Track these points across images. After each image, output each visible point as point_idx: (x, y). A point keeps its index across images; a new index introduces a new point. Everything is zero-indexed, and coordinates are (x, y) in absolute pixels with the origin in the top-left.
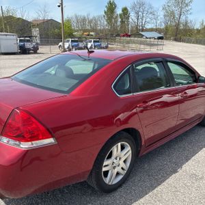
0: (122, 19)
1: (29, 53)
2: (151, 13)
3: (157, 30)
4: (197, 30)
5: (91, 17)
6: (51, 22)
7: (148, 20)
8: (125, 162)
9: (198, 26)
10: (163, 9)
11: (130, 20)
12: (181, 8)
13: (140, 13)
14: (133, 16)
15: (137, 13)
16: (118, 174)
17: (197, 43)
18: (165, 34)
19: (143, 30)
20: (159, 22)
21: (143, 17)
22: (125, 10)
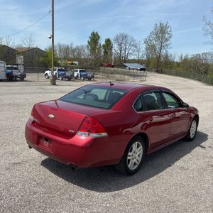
0: (105, 50)
1: (16, 81)
2: (133, 45)
3: (139, 61)
4: (177, 63)
5: (74, 47)
6: (37, 51)
7: (131, 51)
8: (139, 156)
9: (177, 60)
10: (145, 42)
11: (113, 51)
12: (162, 42)
13: (123, 45)
14: (115, 47)
15: (120, 45)
16: (135, 164)
17: (177, 75)
18: (147, 65)
19: (125, 61)
20: (140, 54)
21: (126, 48)
22: (108, 41)
